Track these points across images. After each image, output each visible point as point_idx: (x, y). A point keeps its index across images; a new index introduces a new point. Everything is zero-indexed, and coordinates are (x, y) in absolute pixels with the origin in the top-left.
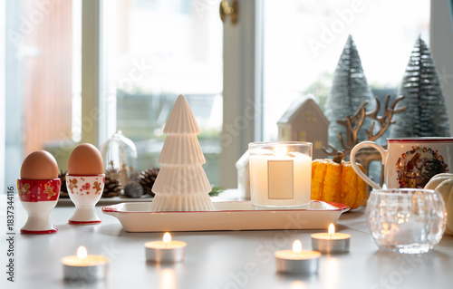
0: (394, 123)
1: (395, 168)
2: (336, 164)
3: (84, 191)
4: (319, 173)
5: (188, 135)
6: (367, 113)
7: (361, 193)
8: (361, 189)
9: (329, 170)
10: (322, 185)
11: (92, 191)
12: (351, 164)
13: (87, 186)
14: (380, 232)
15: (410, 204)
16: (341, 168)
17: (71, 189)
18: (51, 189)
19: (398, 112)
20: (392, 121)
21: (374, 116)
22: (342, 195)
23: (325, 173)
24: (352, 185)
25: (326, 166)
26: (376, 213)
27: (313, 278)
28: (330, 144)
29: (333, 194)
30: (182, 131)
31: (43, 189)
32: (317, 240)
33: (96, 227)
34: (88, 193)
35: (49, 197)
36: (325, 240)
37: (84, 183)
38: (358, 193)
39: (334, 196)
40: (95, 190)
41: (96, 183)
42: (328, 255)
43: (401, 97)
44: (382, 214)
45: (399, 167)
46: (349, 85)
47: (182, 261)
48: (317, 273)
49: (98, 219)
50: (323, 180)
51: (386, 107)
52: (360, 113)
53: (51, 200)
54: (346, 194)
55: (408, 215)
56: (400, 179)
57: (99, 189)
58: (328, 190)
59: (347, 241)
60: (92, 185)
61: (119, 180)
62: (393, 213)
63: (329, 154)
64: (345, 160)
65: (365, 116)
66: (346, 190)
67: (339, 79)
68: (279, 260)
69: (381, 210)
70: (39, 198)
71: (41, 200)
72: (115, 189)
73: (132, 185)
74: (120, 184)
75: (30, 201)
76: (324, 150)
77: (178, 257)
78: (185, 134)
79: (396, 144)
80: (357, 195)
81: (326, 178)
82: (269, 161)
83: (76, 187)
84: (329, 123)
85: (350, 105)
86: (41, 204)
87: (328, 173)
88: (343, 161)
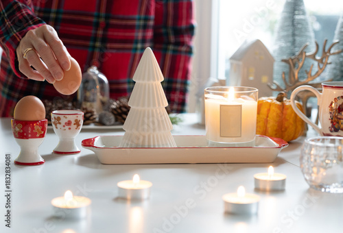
0: (330, 63)
1: (328, 109)
2: (278, 103)
3: (67, 127)
4: (264, 110)
5: (154, 83)
6: (307, 54)
7: (299, 127)
8: (299, 124)
9: (273, 108)
10: (266, 121)
11: (73, 127)
12: (291, 102)
13: (69, 123)
14: (311, 175)
15: (336, 152)
16: (283, 107)
17: (56, 125)
18: (40, 128)
19: (334, 54)
20: (329, 61)
21: (313, 57)
22: (283, 130)
23: (269, 110)
24: (291, 121)
25: (270, 104)
26: (308, 158)
27: (253, 219)
28: (275, 81)
29: (275, 128)
30: (149, 79)
31: (33, 128)
32: (259, 180)
33: (76, 157)
34: (70, 129)
35: (38, 135)
36: (265, 181)
37: (66, 121)
38: (296, 127)
39: (276, 131)
40: (76, 126)
41: (76, 120)
42: (268, 193)
43: (337, 41)
44: (312, 160)
45: (332, 109)
46: (293, 25)
47: (148, 198)
48: (257, 214)
49: (78, 150)
50: (267, 117)
51: (324, 50)
52: (301, 53)
53: (40, 137)
54: (286, 129)
55: (335, 161)
56: (332, 119)
57: (78, 125)
58: (272, 125)
59: (283, 181)
60: (73, 122)
61: (94, 110)
62: (323, 159)
63: (273, 90)
64: (286, 97)
65: (306, 56)
66: (286, 125)
67: (285, 19)
68: (226, 203)
69: (312, 156)
70: (30, 136)
71: (31, 138)
72: (91, 118)
73: (105, 114)
74: (95, 113)
75: (23, 138)
76: (269, 87)
77: (145, 195)
78: (151, 82)
79: (330, 90)
80: (296, 129)
81: (270, 115)
82: (221, 106)
83: (60, 123)
84: (274, 61)
85: (293, 42)
86: (31, 140)
87: (271, 111)
88: (285, 99)
